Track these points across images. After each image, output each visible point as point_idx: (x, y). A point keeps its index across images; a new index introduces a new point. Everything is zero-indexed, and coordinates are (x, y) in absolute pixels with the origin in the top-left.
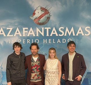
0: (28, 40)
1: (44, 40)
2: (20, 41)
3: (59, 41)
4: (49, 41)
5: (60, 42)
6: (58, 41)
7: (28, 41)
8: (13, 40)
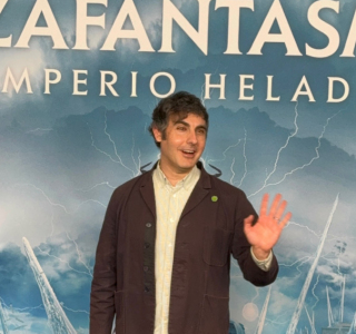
0: (103, 73)
1: (208, 76)
2: (53, 76)
3: (304, 89)
4: (243, 86)
5: (312, 99)
6: (298, 92)
7: (109, 78)
8: (9, 74)
